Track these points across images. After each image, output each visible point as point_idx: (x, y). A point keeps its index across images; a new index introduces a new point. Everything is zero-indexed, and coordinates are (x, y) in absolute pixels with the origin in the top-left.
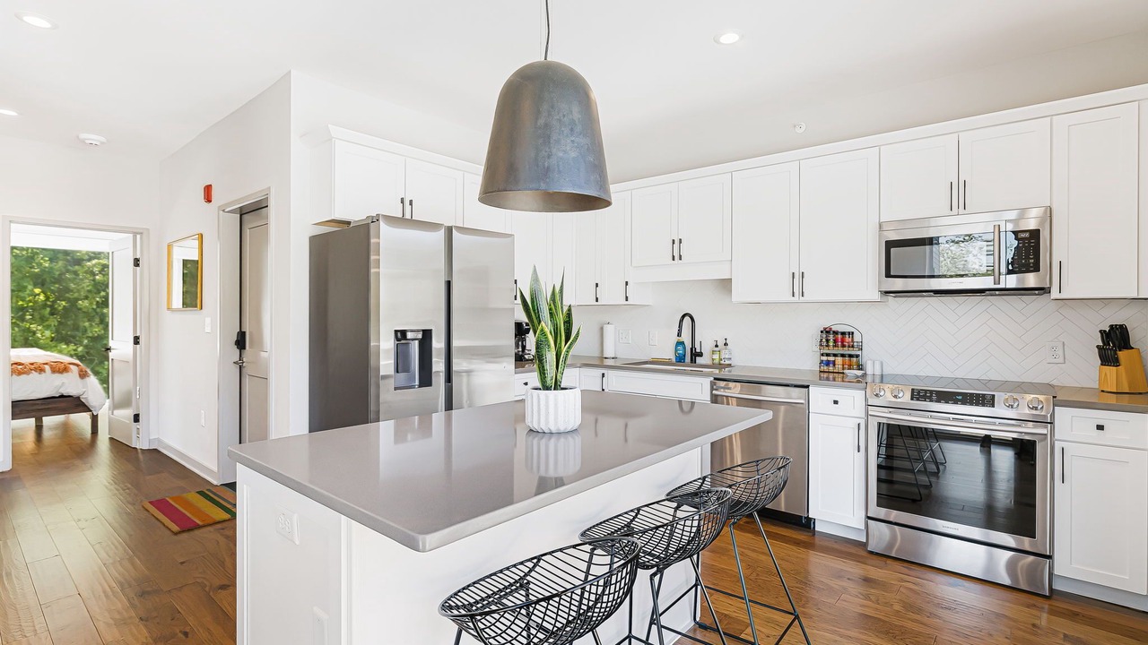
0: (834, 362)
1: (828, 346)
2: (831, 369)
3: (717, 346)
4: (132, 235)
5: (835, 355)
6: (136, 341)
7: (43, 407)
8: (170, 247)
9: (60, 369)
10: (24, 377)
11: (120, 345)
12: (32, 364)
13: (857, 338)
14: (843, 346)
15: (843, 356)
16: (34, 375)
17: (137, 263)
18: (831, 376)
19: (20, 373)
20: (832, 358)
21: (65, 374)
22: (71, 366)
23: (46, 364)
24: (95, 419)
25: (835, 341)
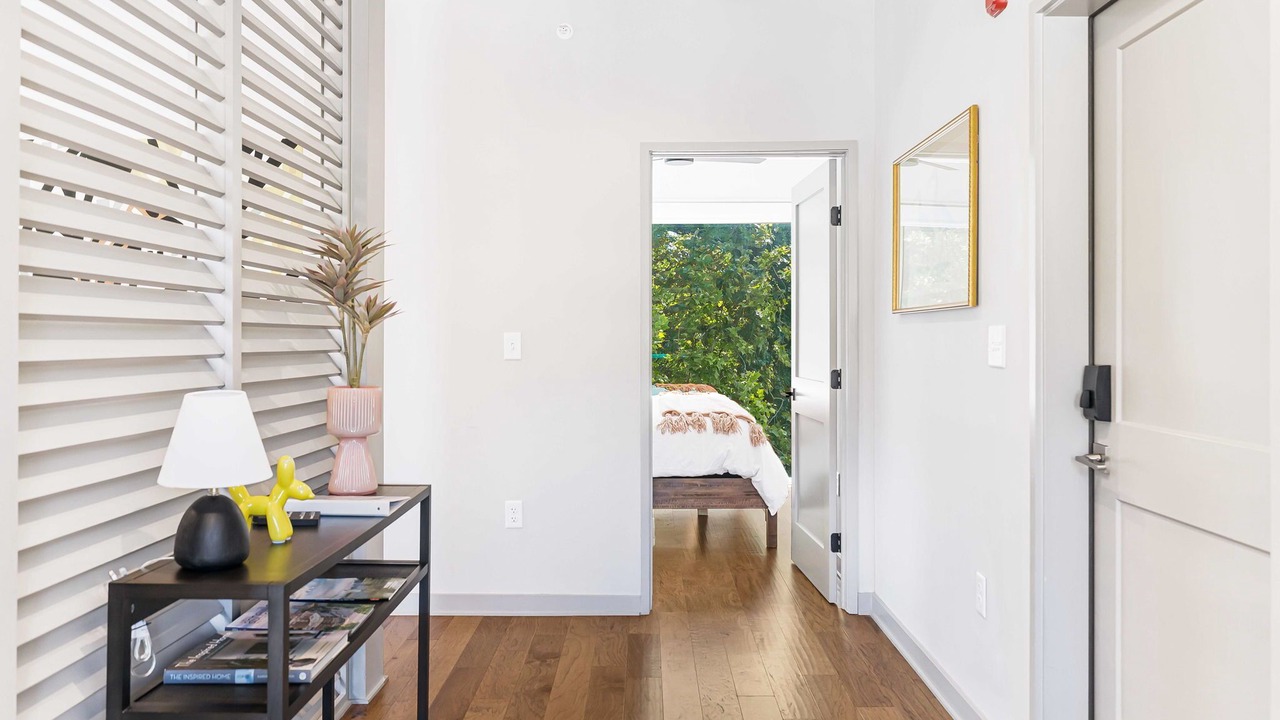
4: (826, 159)
6: (836, 380)
7: (703, 491)
8: (897, 166)
9: (726, 427)
10: (679, 434)
11: (810, 388)
12: (690, 414)
16: (692, 432)
17: (836, 216)
19: (675, 430)
21: (732, 436)
22: (740, 422)
23: (707, 415)
24: (772, 521)
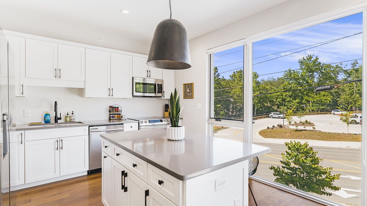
0: (115, 116)
1: (113, 112)
2: (114, 119)
3: (68, 114)
5: (115, 114)
13: (120, 109)
14: (117, 111)
15: (117, 114)
18: (114, 120)
20: (114, 115)
25: (115, 110)
